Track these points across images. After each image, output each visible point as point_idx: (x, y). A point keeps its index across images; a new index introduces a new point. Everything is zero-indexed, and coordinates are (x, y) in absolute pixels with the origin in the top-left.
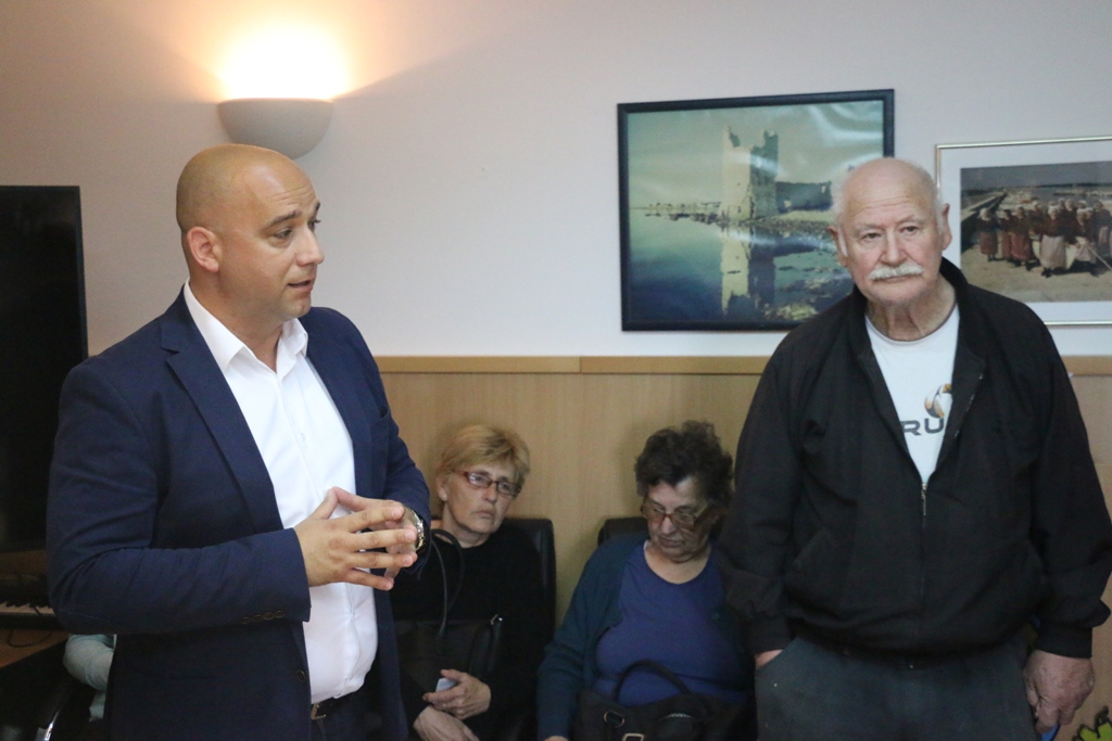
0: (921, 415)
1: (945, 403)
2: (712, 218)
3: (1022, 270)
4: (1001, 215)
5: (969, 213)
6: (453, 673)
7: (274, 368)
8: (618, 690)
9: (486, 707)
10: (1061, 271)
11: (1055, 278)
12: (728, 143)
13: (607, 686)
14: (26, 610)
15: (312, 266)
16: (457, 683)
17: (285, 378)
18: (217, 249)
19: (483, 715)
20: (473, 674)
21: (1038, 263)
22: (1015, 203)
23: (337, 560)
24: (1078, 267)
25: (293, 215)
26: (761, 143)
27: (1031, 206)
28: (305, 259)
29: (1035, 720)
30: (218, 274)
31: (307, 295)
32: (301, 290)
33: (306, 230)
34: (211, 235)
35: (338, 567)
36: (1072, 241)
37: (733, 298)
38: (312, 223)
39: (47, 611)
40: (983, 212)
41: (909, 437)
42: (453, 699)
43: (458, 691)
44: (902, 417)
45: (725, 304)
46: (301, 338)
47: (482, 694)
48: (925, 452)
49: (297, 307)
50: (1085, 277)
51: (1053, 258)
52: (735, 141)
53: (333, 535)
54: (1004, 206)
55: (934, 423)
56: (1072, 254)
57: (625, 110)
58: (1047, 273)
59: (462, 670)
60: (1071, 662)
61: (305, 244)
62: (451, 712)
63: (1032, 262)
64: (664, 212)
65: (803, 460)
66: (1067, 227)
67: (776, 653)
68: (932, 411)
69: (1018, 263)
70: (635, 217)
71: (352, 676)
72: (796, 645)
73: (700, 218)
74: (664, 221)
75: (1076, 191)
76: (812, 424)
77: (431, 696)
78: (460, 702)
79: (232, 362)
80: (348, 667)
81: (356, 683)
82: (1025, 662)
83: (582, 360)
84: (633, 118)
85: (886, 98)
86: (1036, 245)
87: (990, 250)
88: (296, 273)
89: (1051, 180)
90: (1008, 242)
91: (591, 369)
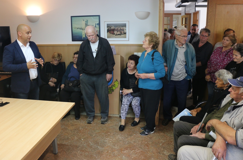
0: (95, 51)
1: (97, 49)
2: (81, 29)
3: (113, 35)
4: (111, 29)
5: (108, 29)
6: (52, 78)
7: (26, 47)
8: (70, 79)
9: (56, 81)
10: (117, 35)
11: (116, 36)
12: (83, 21)
13: (69, 79)
14: (9, 73)
15: (30, 37)
16: (53, 79)
17: (27, 48)
18: (21, 34)
19: (56, 82)
20: (54, 78)
21: (115, 34)
22: (113, 28)
23: (30, 67)
24: (119, 34)
25: (29, 32)
26: (86, 21)
27: (114, 28)
28: (30, 36)
29: (107, 80)
30: (21, 36)
31: (30, 40)
32: (29, 39)
33: (30, 33)
34: (21, 33)
35: (31, 67)
36: (118, 32)
37: (84, 38)
38: (31, 33)
39: (11, 73)
40: (109, 28)
41: (93, 53)
42: (52, 81)
43: (53, 80)
44: (93, 51)
45: (83, 38)
46: (29, 44)
47: (56, 80)
48: (95, 55)
49: (29, 41)
50: (119, 36)
51: (116, 34)
52: (83, 20)
53: (30, 64)
54: (111, 28)
55: (96, 52)
56: (118, 33)
57: (72, 17)
58: (116, 35)
59: (53, 78)
60: (110, 75)
61: (30, 35)
62: (52, 82)
63: (114, 34)
64: (76, 28)
65: (84, 56)
66: (117, 30)
67: (82, 74)
68: (96, 51)
69: (113, 34)
70: (73, 29)
71: (35, 77)
72: (84, 74)
73: (80, 29)
74: (76, 29)
75: (118, 27)
76: (84, 52)
77: (50, 80)
78: (53, 81)
79: (21, 46)
80: (34, 76)
81: (36, 78)
82: (106, 75)
83: (68, 44)
84: (73, 18)
85: (99, 16)
86: (114, 32)
87: (110, 32)
88: (29, 37)
89: (116, 25)
90: (112, 32)
91: (69, 46)
